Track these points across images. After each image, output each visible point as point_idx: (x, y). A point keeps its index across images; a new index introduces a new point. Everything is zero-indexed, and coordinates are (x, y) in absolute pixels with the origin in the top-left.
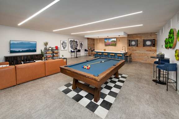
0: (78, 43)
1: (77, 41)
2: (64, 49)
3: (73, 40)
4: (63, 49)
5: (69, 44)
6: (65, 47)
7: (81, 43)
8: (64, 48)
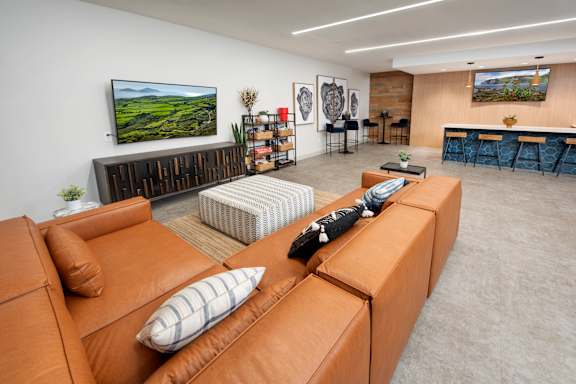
0: (345, 95)
1: (341, 87)
2: (305, 119)
3: (330, 81)
4: (303, 122)
5: (320, 97)
6: (307, 113)
7: (354, 95)
8: (305, 116)
